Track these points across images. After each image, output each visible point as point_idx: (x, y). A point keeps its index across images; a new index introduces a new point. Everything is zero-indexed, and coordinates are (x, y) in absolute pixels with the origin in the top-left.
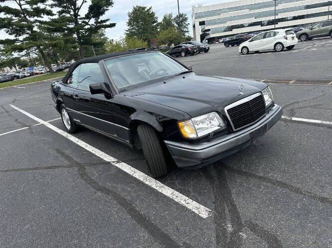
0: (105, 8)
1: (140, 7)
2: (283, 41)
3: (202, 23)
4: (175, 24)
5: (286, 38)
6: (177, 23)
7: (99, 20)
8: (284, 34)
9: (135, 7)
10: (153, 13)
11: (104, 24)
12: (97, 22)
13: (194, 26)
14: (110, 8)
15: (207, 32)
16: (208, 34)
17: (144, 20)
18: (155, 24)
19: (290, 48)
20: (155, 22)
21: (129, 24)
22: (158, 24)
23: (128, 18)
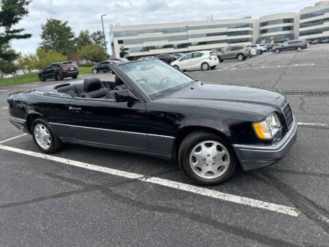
0: (18, 16)
1: (55, 20)
2: (208, 61)
3: (121, 42)
4: (93, 41)
5: (211, 59)
6: (94, 40)
7: (11, 29)
8: (209, 55)
9: (49, 19)
10: (69, 28)
11: (17, 34)
12: (8, 32)
13: (113, 44)
14: (24, 17)
15: (126, 51)
16: (127, 53)
17: (60, 33)
18: (72, 39)
19: (213, 68)
20: (72, 36)
21: (43, 37)
22: (76, 39)
23: (42, 31)
